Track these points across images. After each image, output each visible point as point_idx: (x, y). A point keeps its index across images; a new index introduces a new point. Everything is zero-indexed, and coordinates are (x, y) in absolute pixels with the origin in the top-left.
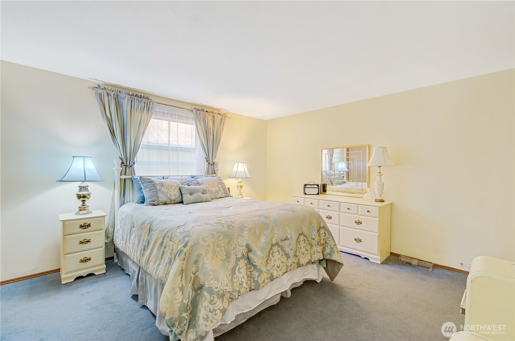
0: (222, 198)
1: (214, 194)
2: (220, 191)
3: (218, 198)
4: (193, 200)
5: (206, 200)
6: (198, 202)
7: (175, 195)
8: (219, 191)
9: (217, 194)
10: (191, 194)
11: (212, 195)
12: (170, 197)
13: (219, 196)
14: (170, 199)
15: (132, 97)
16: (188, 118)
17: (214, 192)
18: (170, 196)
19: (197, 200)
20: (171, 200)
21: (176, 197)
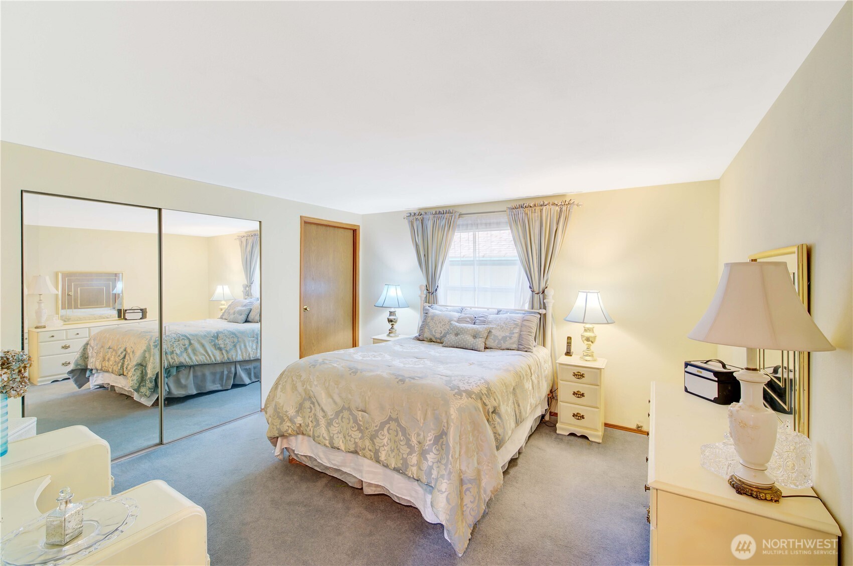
0: (511, 350)
1: (497, 341)
2: (510, 338)
3: (503, 348)
4: (453, 343)
5: (471, 346)
6: (459, 347)
7: (441, 333)
8: (508, 339)
9: (502, 342)
10: (457, 335)
11: (493, 341)
12: (434, 334)
13: (504, 346)
14: (434, 336)
15: (436, 216)
16: (498, 224)
17: (500, 338)
18: (435, 332)
19: (458, 344)
20: (436, 338)
21: (442, 335)
